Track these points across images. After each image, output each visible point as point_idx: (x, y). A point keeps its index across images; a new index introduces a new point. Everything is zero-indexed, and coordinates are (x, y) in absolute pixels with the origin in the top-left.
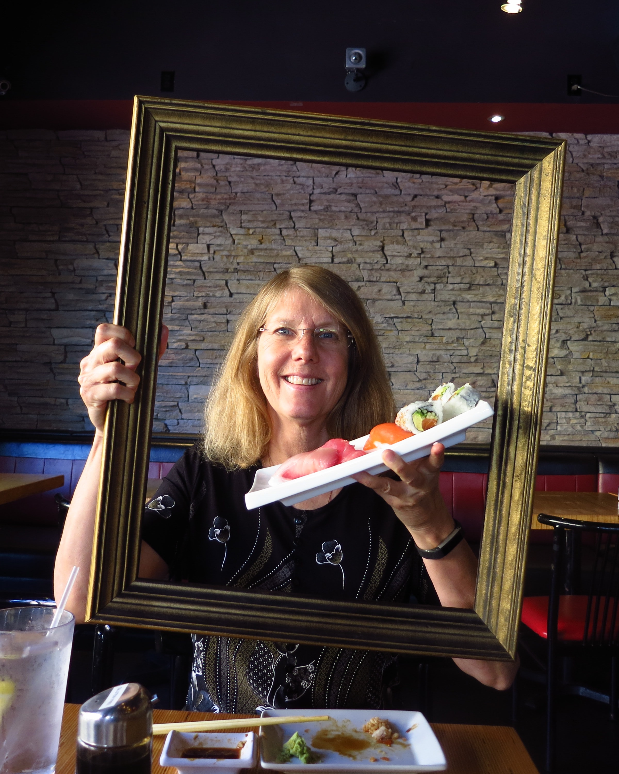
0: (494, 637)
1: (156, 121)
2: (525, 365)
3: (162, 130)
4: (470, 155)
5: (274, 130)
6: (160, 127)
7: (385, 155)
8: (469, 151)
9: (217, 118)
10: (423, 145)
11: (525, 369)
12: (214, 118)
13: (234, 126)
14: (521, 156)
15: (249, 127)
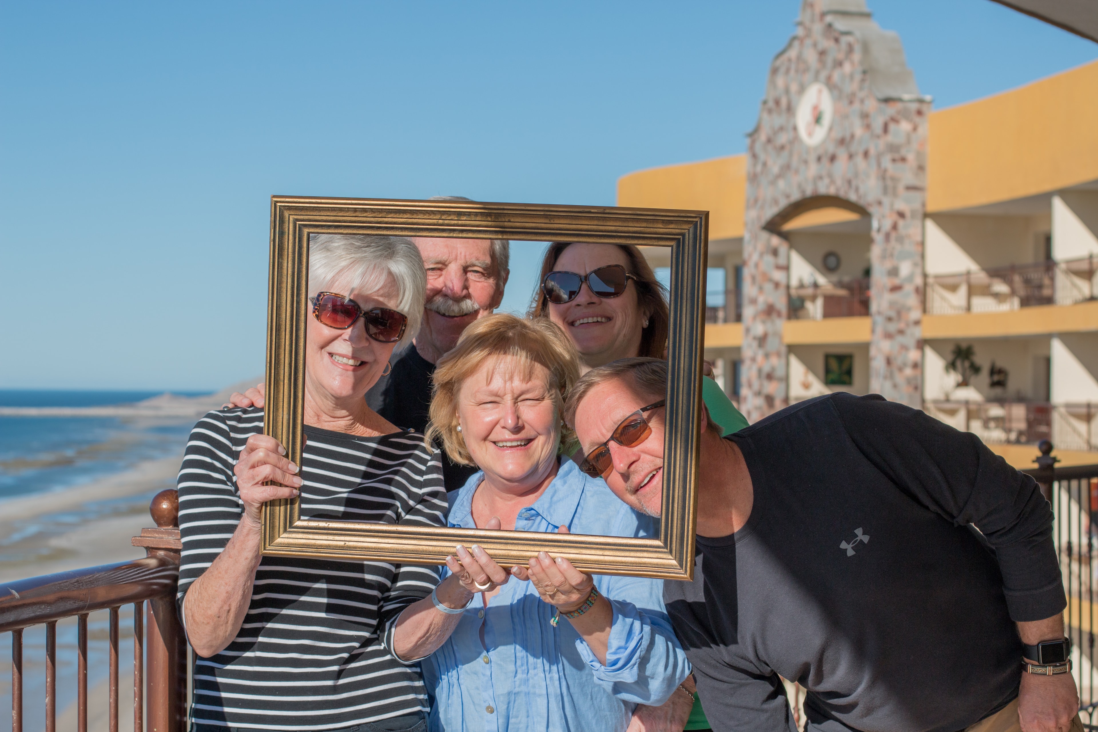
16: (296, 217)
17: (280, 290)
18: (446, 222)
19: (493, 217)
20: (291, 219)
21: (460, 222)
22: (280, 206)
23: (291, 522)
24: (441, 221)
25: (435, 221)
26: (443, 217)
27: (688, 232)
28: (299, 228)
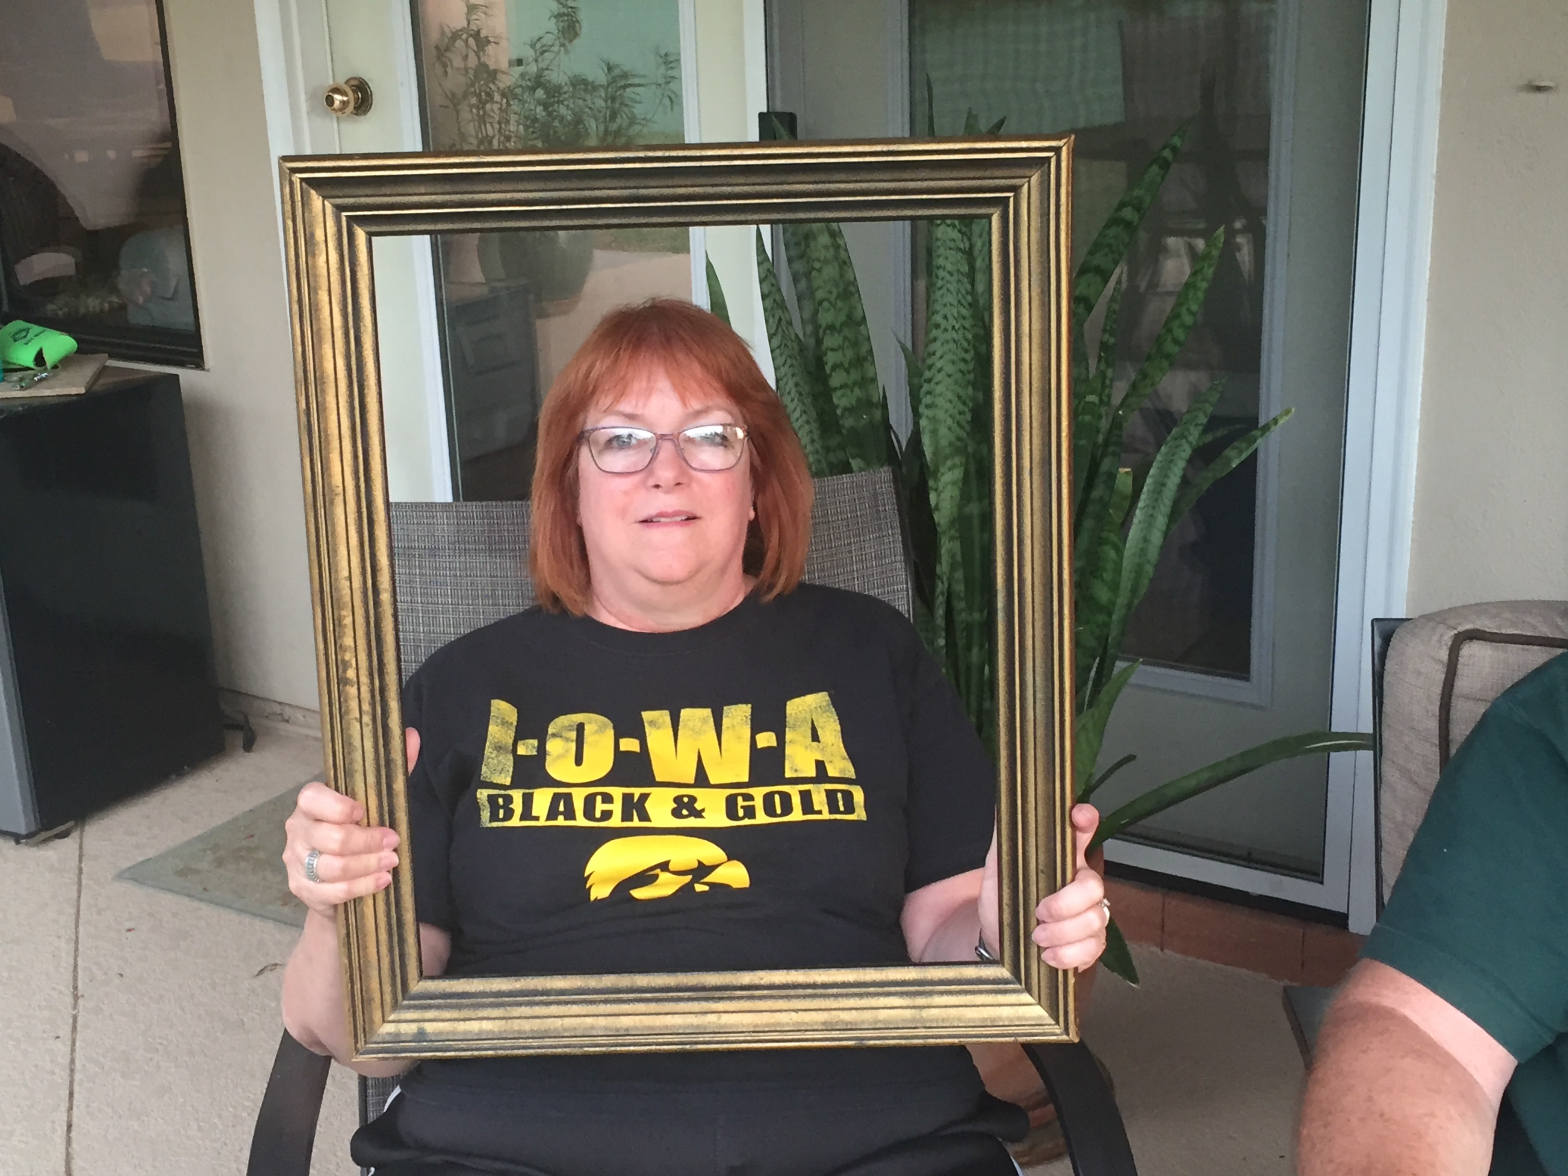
0: (324, 198)
1: (1039, 1004)
2: (356, 686)
3: (1028, 990)
4: (507, 1015)
5: (840, 1013)
6: (1031, 995)
7: (649, 995)
8: (509, 1021)
9: (937, 1021)
10: (589, 1021)
11: (355, 679)
12: (943, 1020)
13: (908, 1013)
14: (422, 1025)
15: (883, 1014)
16: (388, 1008)
17: (536, 1031)
18: (366, 707)
19: (344, 613)
20: (392, 1017)
21: (364, 679)
22: (366, 1043)
23: (1006, 982)
24: (367, 719)
25: (368, 732)
26: (358, 716)
27: (332, 200)
28: (410, 999)
